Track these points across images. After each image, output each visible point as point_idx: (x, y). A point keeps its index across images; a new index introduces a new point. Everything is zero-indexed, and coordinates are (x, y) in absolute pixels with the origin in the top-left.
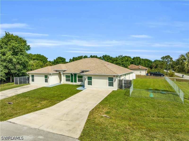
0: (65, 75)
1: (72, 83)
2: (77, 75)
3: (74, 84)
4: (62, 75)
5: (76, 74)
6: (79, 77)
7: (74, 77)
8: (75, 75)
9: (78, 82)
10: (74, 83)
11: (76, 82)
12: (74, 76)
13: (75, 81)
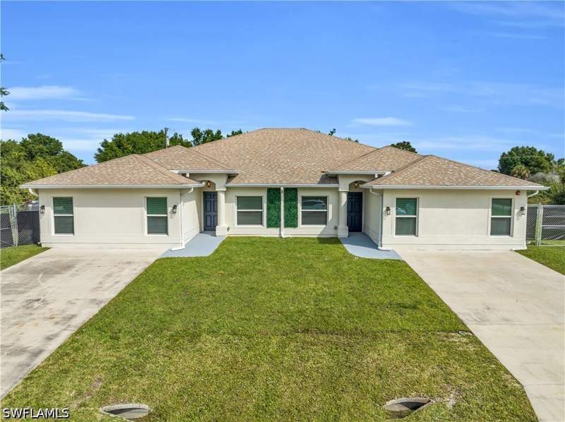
0: (234, 195)
1: (273, 233)
2: (300, 194)
3: (282, 233)
4: (222, 197)
5: (295, 190)
6: (307, 202)
7: (282, 203)
8: (291, 192)
9: (303, 224)
10: (287, 233)
11: (295, 226)
12: (285, 201)
13: (291, 223)
